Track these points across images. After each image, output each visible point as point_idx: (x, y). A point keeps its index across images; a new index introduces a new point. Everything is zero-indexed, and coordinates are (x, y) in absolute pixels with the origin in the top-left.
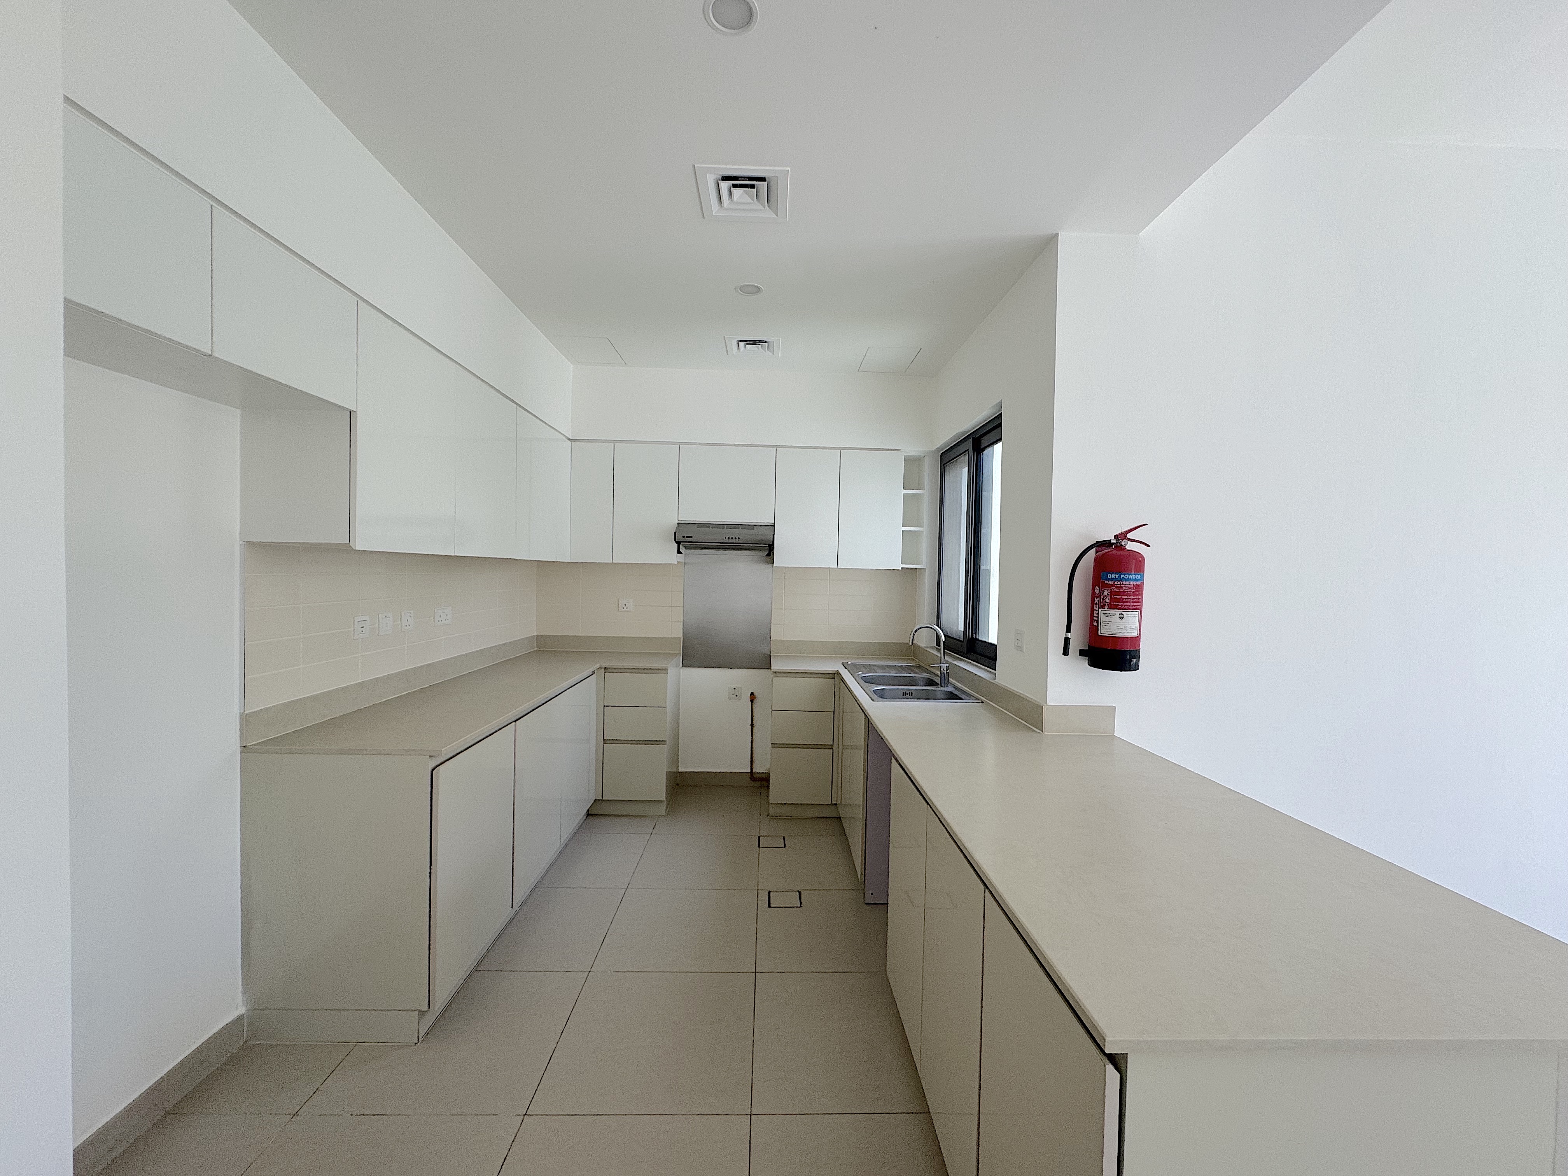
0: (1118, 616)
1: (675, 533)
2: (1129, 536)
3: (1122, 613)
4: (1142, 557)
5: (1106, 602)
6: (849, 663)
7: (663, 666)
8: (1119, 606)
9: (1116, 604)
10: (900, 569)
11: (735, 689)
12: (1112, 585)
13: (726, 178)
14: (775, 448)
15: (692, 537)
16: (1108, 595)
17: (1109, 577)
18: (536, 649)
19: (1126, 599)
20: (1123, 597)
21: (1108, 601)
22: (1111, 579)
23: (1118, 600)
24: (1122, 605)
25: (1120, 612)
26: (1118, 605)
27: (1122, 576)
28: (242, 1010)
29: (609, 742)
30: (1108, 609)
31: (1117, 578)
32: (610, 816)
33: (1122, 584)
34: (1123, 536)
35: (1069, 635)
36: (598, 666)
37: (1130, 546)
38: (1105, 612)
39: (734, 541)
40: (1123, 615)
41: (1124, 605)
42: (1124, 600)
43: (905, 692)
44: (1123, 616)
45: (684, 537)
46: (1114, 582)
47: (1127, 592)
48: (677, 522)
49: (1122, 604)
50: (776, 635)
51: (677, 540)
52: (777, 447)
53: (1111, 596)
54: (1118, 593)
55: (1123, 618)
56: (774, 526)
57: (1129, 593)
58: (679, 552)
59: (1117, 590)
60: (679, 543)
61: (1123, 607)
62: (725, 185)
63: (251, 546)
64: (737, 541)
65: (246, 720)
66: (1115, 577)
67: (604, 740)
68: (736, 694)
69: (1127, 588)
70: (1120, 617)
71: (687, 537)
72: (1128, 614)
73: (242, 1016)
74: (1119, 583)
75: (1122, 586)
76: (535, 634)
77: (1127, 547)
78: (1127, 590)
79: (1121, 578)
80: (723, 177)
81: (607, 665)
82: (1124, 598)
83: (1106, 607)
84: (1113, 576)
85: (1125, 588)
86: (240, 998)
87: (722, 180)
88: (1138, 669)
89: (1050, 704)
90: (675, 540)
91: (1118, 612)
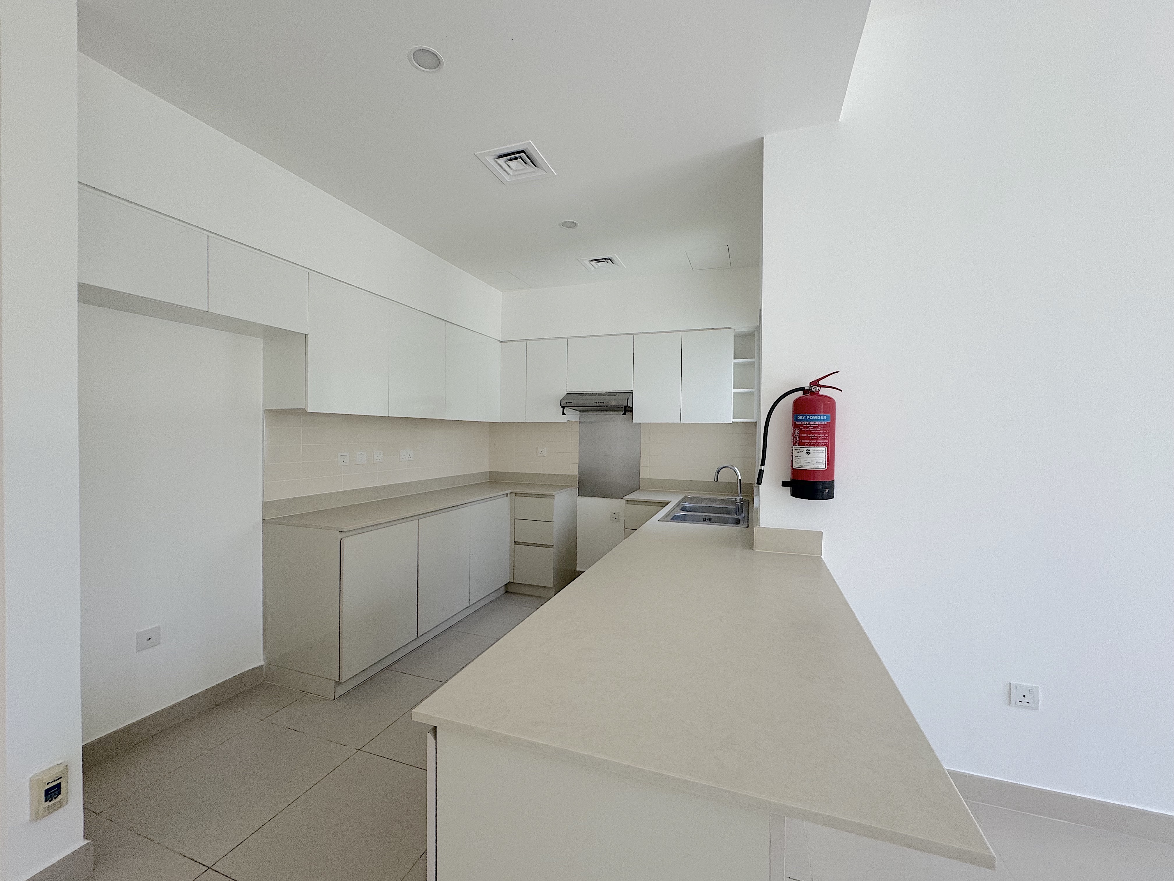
0: (805, 451)
1: (561, 400)
2: (821, 383)
3: (809, 449)
4: (834, 401)
5: (796, 440)
6: (689, 496)
7: (550, 493)
8: (806, 444)
9: (804, 441)
10: (732, 422)
11: (614, 513)
12: (802, 425)
13: (500, 157)
14: (633, 335)
15: (571, 403)
16: (798, 433)
17: (798, 419)
18: (488, 480)
19: (811, 437)
20: (809, 435)
21: (798, 439)
22: (800, 420)
23: (808, 438)
24: (808, 443)
25: (807, 449)
26: (805, 442)
27: (808, 417)
28: (262, 663)
29: (518, 543)
30: (798, 446)
31: (804, 418)
32: (518, 594)
33: (808, 424)
34: (815, 383)
35: (763, 468)
36: (510, 491)
37: (823, 392)
38: (796, 448)
39: (600, 404)
40: (809, 450)
41: (810, 442)
42: (810, 438)
43: (706, 518)
44: (809, 452)
45: (566, 403)
46: (802, 423)
47: (813, 431)
48: (566, 393)
49: (808, 441)
50: (645, 474)
51: (562, 405)
52: (634, 334)
53: (800, 435)
54: (804, 432)
55: (809, 453)
56: (633, 392)
57: (815, 431)
58: (564, 414)
59: (804, 429)
60: (564, 407)
61: (810, 443)
62: (502, 161)
63: (269, 411)
64: (602, 404)
65: (266, 506)
66: (803, 418)
67: (515, 542)
68: (615, 517)
69: (812, 427)
70: (807, 453)
71: (568, 403)
72: (814, 450)
73: (262, 666)
74: (805, 423)
75: (808, 426)
76: (488, 471)
77: (821, 393)
78: (812, 429)
79: (807, 419)
80: (498, 156)
81: (517, 491)
82: (809, 437)
83: (797, 444)
84: (801, 417)
85: (810, 427)
86: (262, 656)
87: (499, 158)
88: (833, 498)
89: (762, 526)
90: (561, 405)
91: (805, 449)
